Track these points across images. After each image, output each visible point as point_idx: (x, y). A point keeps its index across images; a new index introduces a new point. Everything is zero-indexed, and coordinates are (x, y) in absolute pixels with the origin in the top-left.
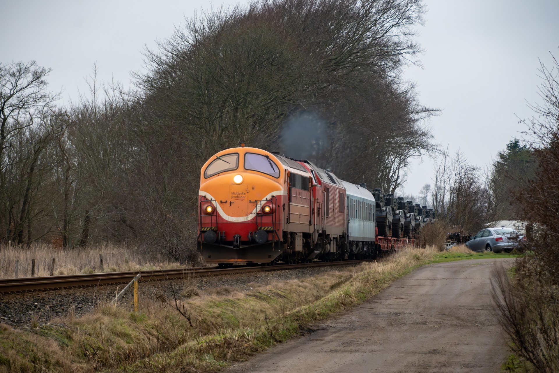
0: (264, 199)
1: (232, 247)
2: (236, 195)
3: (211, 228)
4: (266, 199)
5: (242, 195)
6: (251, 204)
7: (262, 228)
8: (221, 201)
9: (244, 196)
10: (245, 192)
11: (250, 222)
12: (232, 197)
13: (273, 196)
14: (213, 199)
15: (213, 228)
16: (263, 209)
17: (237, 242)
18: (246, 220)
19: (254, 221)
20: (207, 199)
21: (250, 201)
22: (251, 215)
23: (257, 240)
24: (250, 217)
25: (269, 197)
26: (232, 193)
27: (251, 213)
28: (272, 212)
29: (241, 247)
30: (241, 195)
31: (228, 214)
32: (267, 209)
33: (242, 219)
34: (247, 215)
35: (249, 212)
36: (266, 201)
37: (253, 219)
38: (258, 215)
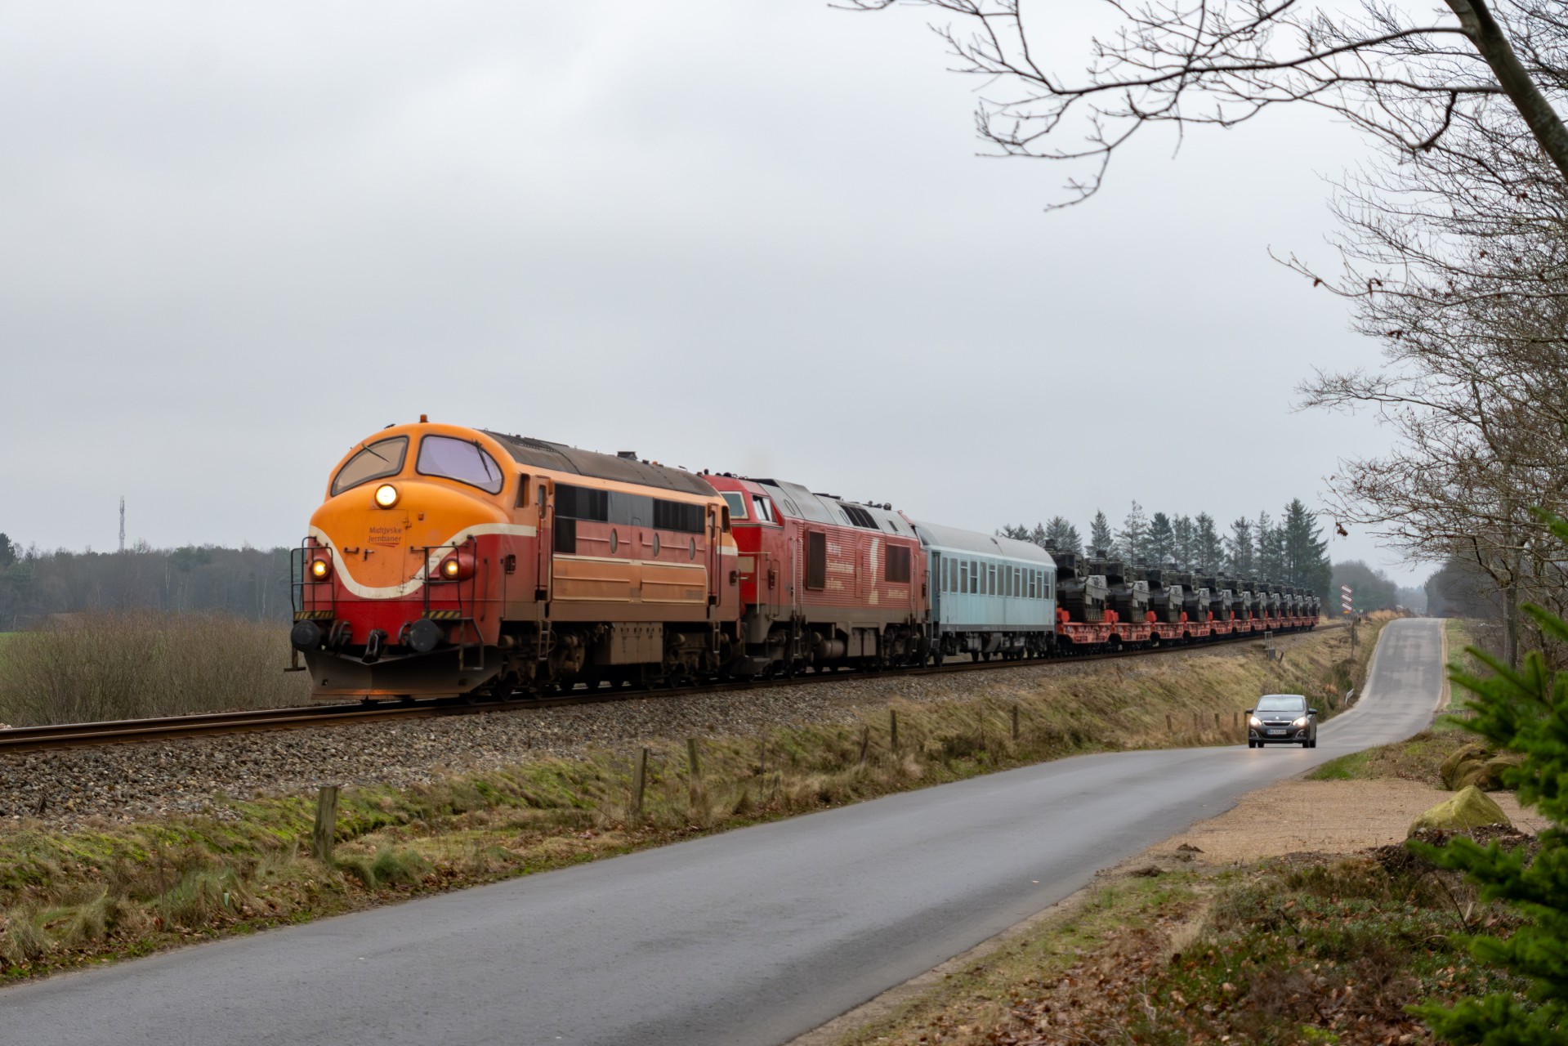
0: (448, 543)
1: (359, 660)
2: (380, 535)
3: (313, 613)
4: (453, 543)
5: (395, 535)
6: (414, 556)
7: (431, 614)
8: (346, 549)
9: (398, 535)
10: (402, 526)
11: (408, 599)
12: (371, 539)
13: (470, 538)
14: (331, 545)
15: (317, 614)
16: (442, 567)
17: (372, 648)
18: (399, 595)
19: (420, 597)
20: (319, 545)
21: (412, 548)
22: (412, 582)
23: (414, 644)
24: (412, 587)
25: (460, 538)
26: (372, 530)
27: (412, 577)
28: (464, 575)
29: (381, 661)
30: (390, 535)
31: (358, 579)
32: (452, 568)
33: (389, 593)
34: (403, 582)
35: (408, 573)
36: (451, 549)
37: (416, 592)
38: (429, 582)
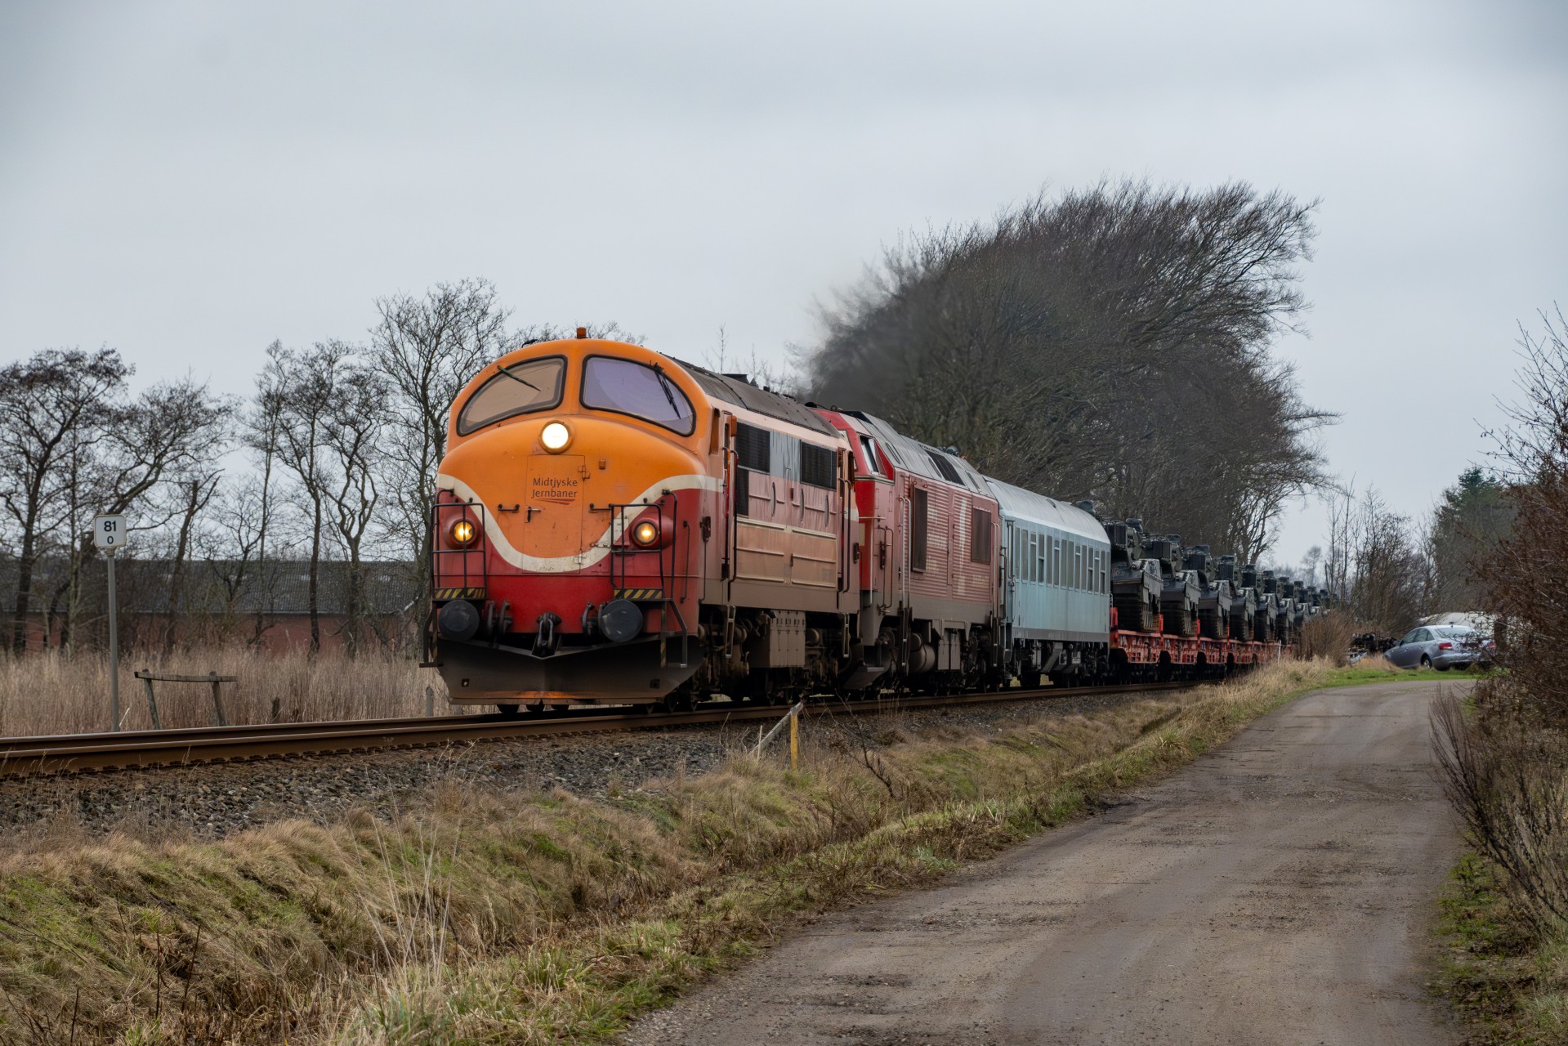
0: (639, 500)
1: (529, 653)
2: (549, 488)
3: (465, 590)
4: (645, 500)
5: (568, 489)
6: (594, 516)
7: (627, 594)
8: (500, 506)
9: (573, 489)
10: (576, 477)
11: (589, 573)
12: (536, 493)
13: (666, 493)
14: (477, 499)
15: (470, 592)
16: (633, 532)
17: (545, 636)
18: (577, 568)
19: (602, 571)
20: (458, 500)
21: (592, 506)
22: (594, 550)
23: (608, 631)
24: (592, 558)
25: (653, 494)
26: (536, 482)
27: (594, 545)
28: (662, 542)
29: (558, 654)
30: (562, 488)
31: (521, 549)
32: (647, 533)
33: (564, 564)
34: (582, 551)
35: (588, 540)
36: (643, 509)
37: (599, 564)
38: (617, 550)
